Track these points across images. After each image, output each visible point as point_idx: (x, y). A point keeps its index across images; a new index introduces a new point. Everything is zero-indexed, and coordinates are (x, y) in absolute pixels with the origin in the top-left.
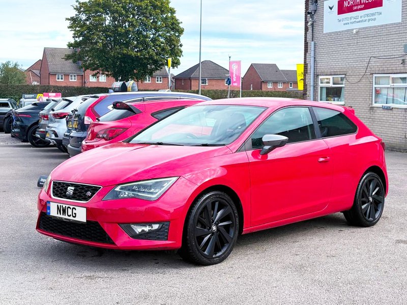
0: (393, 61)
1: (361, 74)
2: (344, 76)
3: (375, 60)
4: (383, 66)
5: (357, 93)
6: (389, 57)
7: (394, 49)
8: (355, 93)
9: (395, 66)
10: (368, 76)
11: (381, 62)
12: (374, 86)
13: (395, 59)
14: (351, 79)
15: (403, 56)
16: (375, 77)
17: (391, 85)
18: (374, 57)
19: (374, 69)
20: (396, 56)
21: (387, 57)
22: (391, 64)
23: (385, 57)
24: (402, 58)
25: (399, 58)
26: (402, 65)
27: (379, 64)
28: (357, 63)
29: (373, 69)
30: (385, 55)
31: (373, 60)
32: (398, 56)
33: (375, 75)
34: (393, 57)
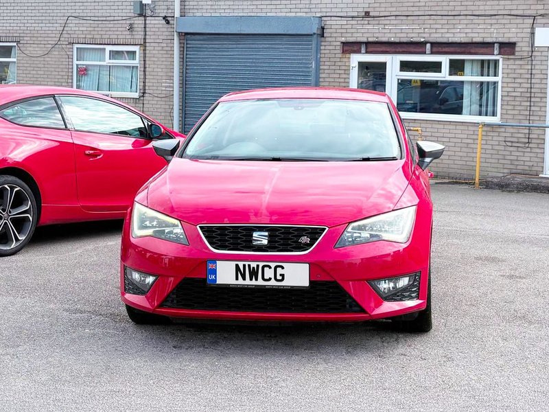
0: (112, 26)
1: (49, 42)
2: (15, 44)
3: (77, 22)
4: (92, 33)
5: (42, 73)
6: (104, 19)
7: (112, 7)
8: (39, 72)
9: (115, 33)
10: (64, 46)
11: (88, 25)
12: (75, 62)
13: (116, 22)
14: (30, 50)
15: (130, 18)
16: (77, 48)
17: (108, 61)
18: (75, 17)
19: (76, 36)
20: (116, 18)
21: (100, 19)
22: (108, 29)
23: (97, 19)
24: (128, 22)
25: (121, 22)
26: (128, 33)
27: (85, 29)
28: (40, 25)
29: (72, 36)
30: (97, 15)
31: (73, 22)
32: (120, 18)
33: (76, 46)
34: (112, 18)
